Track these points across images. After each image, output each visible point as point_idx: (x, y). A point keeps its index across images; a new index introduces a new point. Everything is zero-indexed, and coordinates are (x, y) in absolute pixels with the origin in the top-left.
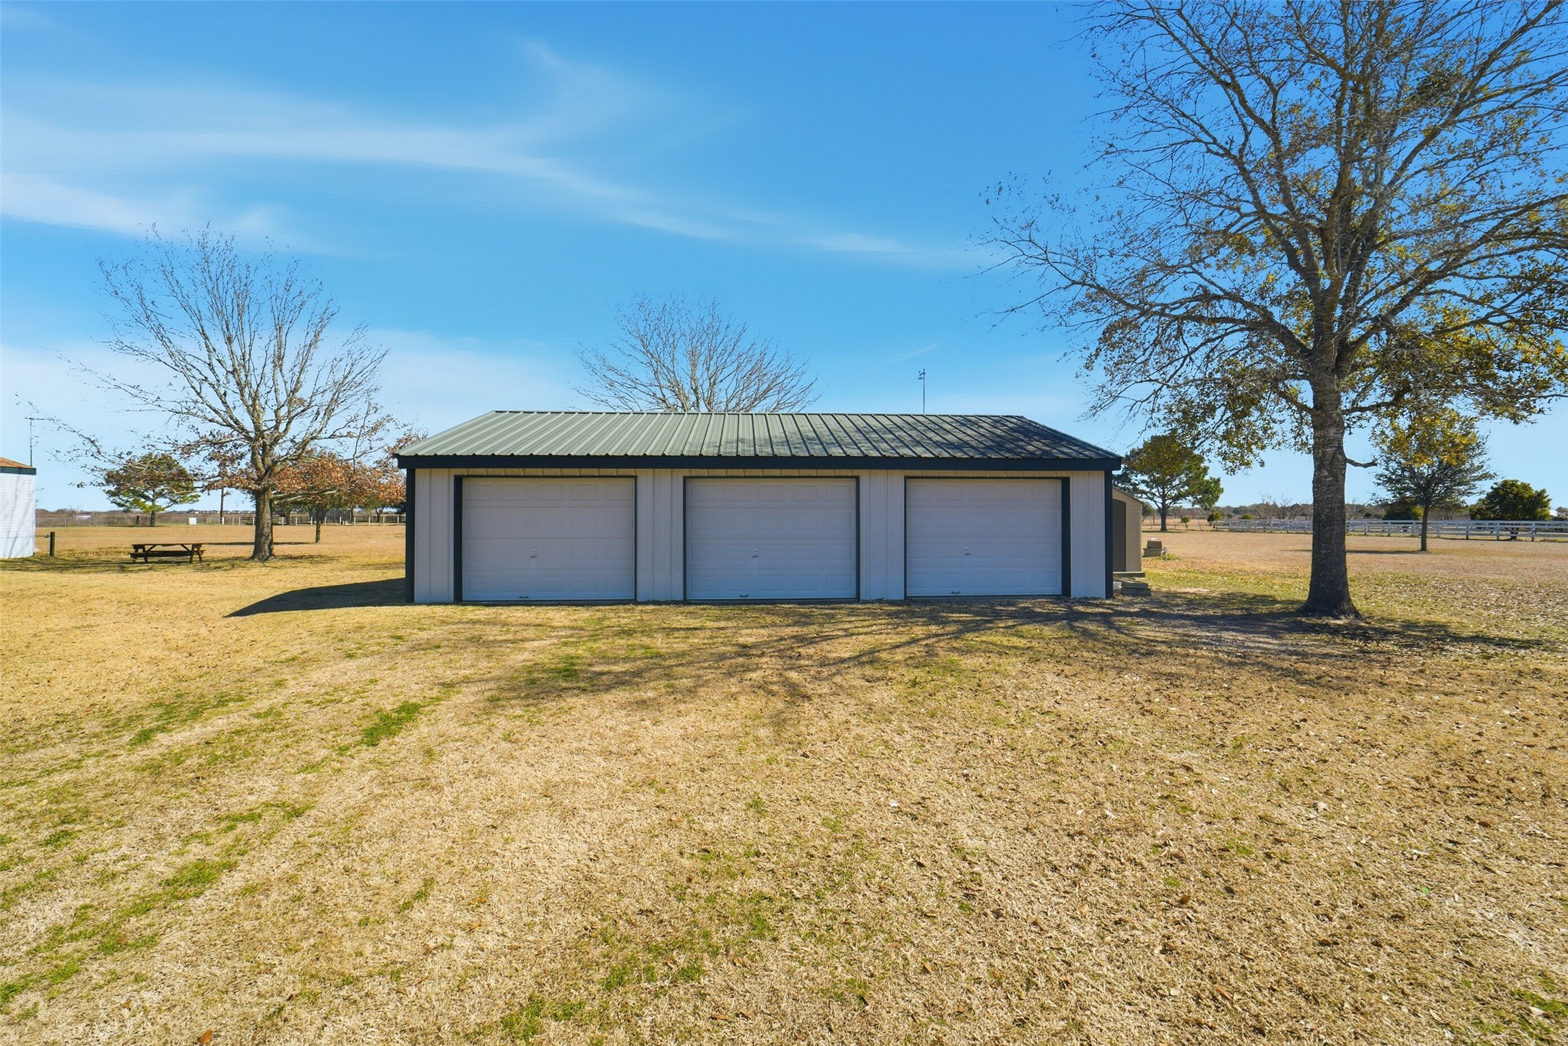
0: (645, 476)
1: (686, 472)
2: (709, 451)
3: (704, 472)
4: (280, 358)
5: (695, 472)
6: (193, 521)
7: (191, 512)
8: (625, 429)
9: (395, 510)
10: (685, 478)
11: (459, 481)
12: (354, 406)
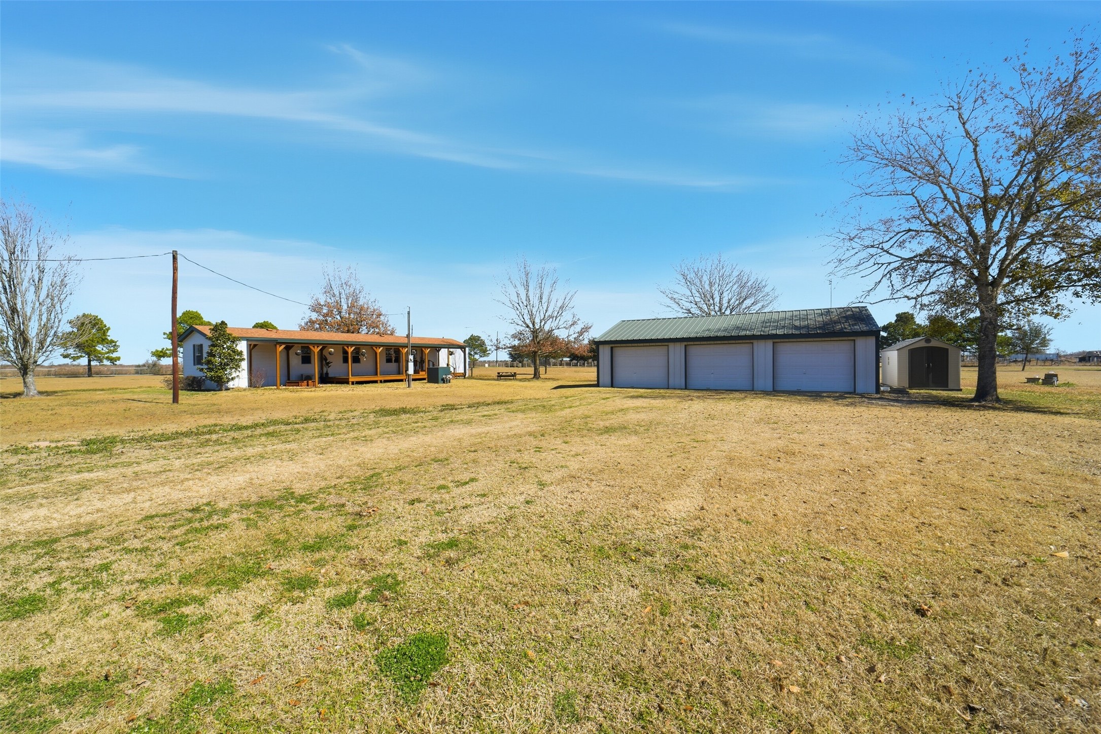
0: (671, 345)
1: (686, 343)
2: (692, 335)
3: (692, 343)
4: (541, 298)
5: (689, 343)
6: (487, 365)
7: (485, 362)
8: (675, 323)
9: (568, 359)
10: (685, 346)
11: (612, 348)
12: (567, 316)
